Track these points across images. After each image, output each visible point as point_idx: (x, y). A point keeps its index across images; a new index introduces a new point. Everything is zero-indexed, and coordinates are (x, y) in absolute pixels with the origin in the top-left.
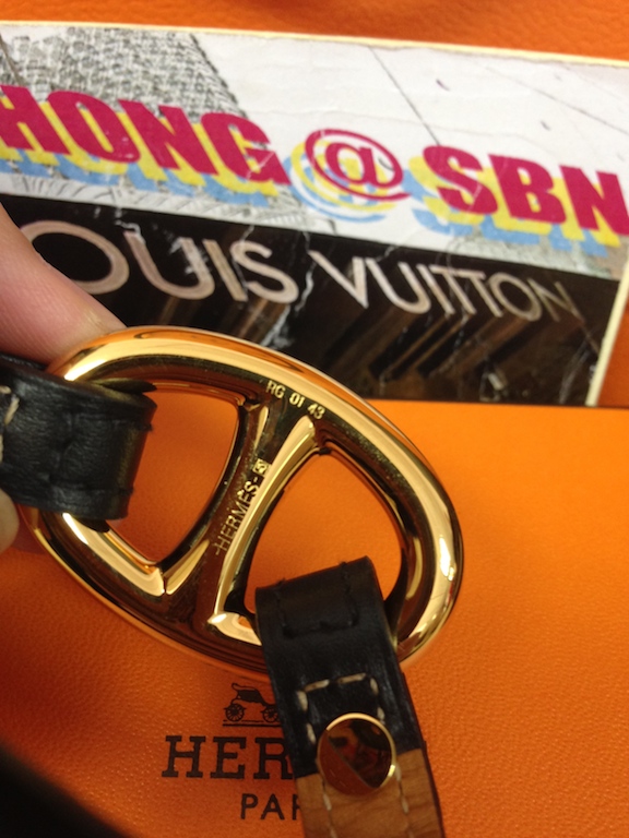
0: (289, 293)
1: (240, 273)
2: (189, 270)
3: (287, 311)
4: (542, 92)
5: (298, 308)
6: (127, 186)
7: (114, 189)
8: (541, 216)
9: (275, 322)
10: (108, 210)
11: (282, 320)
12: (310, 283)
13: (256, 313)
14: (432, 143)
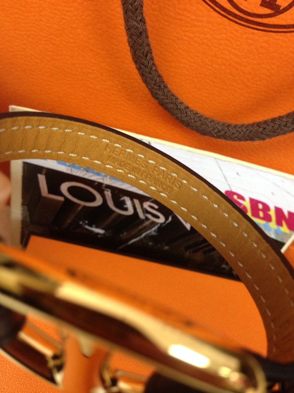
0: (162, 220)
1: (145, 211)
2: (125, 206)
3: (159, 225)
4: (275, 184)
5: (163, 225)
6: (110, 178)
7: (105, 178)
8: (263, 219)
9: (154, 227)
10: (100, 184)
11: (156, 227)
12: (170, 219)
13: (147, 223)
14: (229, 189)
